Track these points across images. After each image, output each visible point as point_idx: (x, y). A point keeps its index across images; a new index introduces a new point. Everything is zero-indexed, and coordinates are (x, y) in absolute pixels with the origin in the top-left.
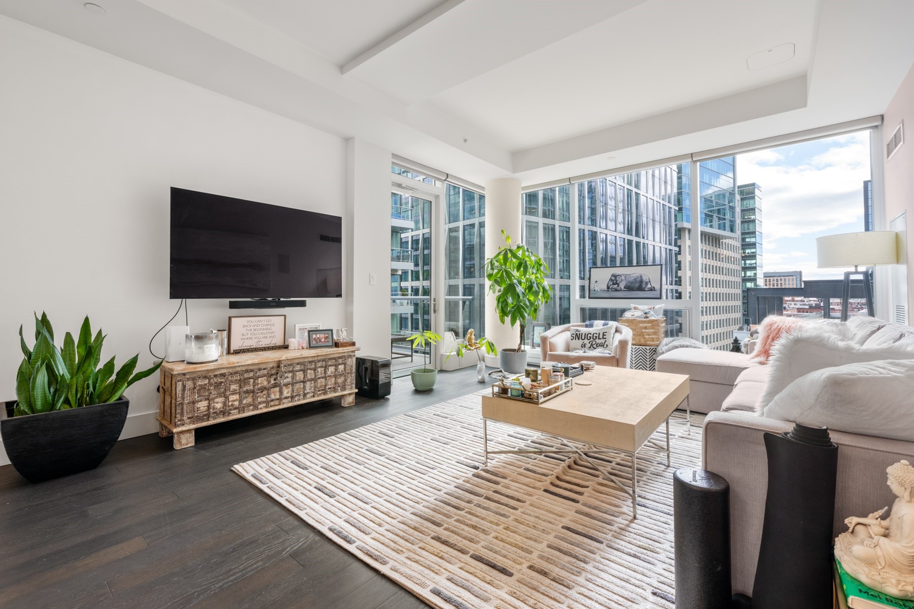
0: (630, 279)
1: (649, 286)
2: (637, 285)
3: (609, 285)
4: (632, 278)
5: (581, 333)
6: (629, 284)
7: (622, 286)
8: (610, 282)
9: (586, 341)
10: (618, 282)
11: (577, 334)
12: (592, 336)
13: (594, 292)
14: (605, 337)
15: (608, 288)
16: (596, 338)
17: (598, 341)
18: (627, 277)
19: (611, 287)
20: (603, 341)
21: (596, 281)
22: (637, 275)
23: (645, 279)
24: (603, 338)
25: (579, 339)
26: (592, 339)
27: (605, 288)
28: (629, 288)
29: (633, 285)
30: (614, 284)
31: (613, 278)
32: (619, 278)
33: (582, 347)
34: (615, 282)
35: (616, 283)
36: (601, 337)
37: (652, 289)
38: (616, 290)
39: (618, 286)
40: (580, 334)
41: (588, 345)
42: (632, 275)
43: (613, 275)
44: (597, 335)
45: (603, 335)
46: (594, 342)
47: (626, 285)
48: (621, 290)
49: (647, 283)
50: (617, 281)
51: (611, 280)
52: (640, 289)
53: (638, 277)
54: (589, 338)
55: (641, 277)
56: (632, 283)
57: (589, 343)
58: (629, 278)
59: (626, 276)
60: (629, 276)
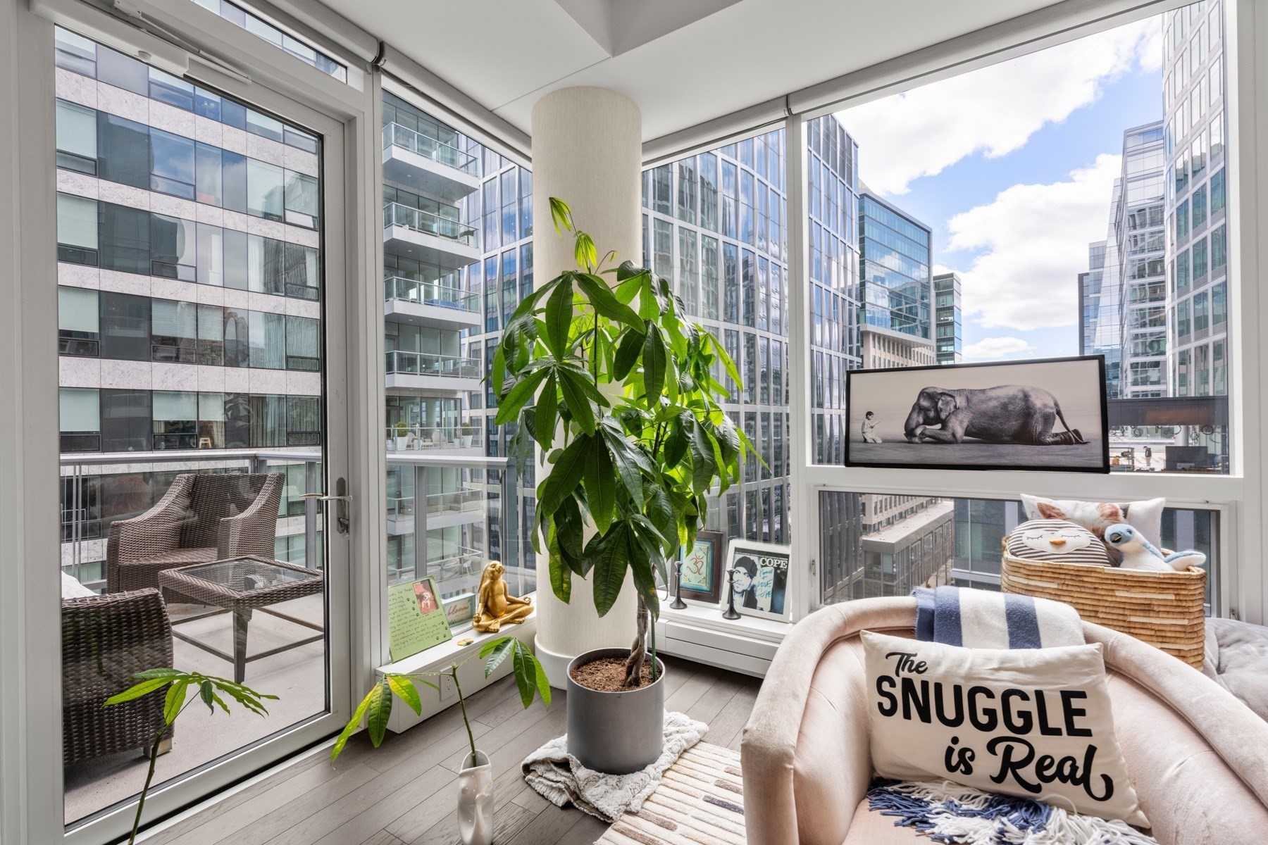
0: (984, 406)
1: (1058, 428)
2: (1013, 425)
3: (913, 424)
4: (994, 403)
5: (931, 677)
6: (984, 422)
7: (958, 426)
8: (915, 415)
9: (970, 736)
10: (943, 416)
11: (908, 684)
12: (996, 704)
13: (862, 446)
14: (1079, 722)
15: (910, 432)
16: (1027, 728)
17: (1044, 745)
18: (975, 400)
19: (918, 431)
20: (1071, 746)
21: (869, 414)
22: (1011, 392)
23: (1038, 402)
24: (1072, 731)
25: (926, 718)
26: (1001, 730)
27: (900, 432)
28: (983, 433)
29: (996, 423)
30: (928, 421)
31: (925, 403)
32: (947, 403)
33: (951, 769)
34: (932, 414)
35: (937, 420)
36: (1056, 718)
37: (1072, 439)
38: (938, 441)
39: (943, 428)
40: (925, 685)
41: (987, 765)
42: (993, 394)
43: (924, 394)
44: (1031, 706)
45: (1070, 713)
46: (1019, 752)
47: (971, 424)
48: (954, 441)
49: (1048, 420)
50: (938, 411)
51: (917, 408)
52: (1024, 436)
53: (1014, 398)
54: (984, 719)
55: (1026, 397)
56: (994, 417)
57: (991, 747)
58: (983, 402)
59: (969, 395)
60: (982, 396)
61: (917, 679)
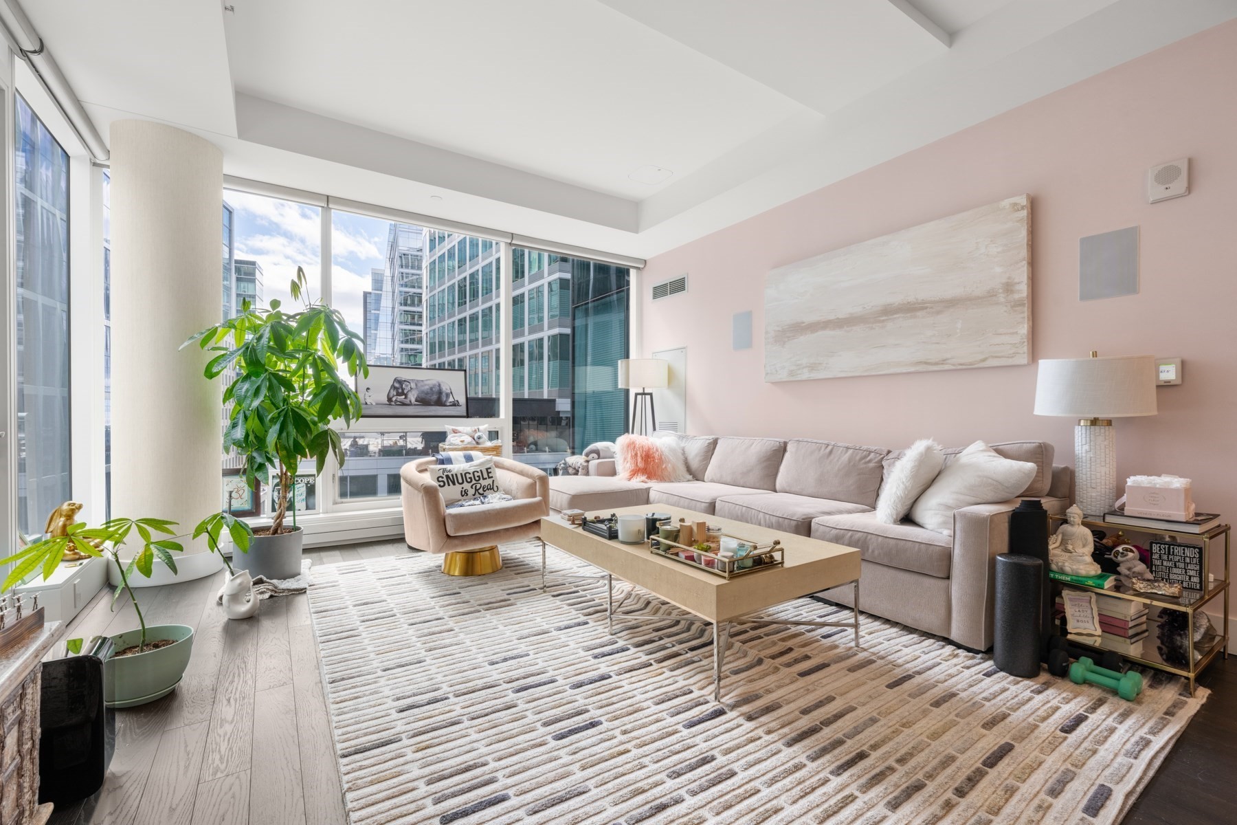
0: (423, 388)
1: (451, 399)
2: (435, 397)
3: (391, 396)
4: (427, 387)
5: (453, 473)
6: (423, 396)
7: (412, 397)
8: (392, 391)
9: (466, 486)
10: (405, 392)
11: (447, 476)
12: (472, 476)
13: (365, 406)
14: (490, 475)
15: (390, 400)
16: (479, 480)
17: (484, 483)
18: (419, 385)
19: (394, 399)
20: (489, 481)
21: (368, 389)
22: (434, 382)
23: (445, 388)
24: (489, 478)
25: (454, 484)
26: (474, 482)
27: (385, 400)
28: (423, 401)
29: (428, 397)
30: (398, 394)
31: (397, 385)
32: (407, 386)
33: (463, 496)
34: (400, 391)
35: (403, 394)
36: (485, 476)
37: (456, 404)
38: (403, 404)
39: (406, 398)
40: (452, 475)
41: (471, 492)
42: (426, 382)
43: (396, 380)
44: (480, 474)
45: (488, 473)
46: (478, 486)
47: (418, 397)
48: (410, 405)
49: (448, 395)
50: (403, 390)
51: (393, 387)
52: (440, 403)
53: (435, 385)
54: (469, 480)
55: (439, 385)
56: (427, 394)
57: (472, 487)
58: (422, 386)
59: (417, 382)
60: (422, 383)
61: (450, 474)
